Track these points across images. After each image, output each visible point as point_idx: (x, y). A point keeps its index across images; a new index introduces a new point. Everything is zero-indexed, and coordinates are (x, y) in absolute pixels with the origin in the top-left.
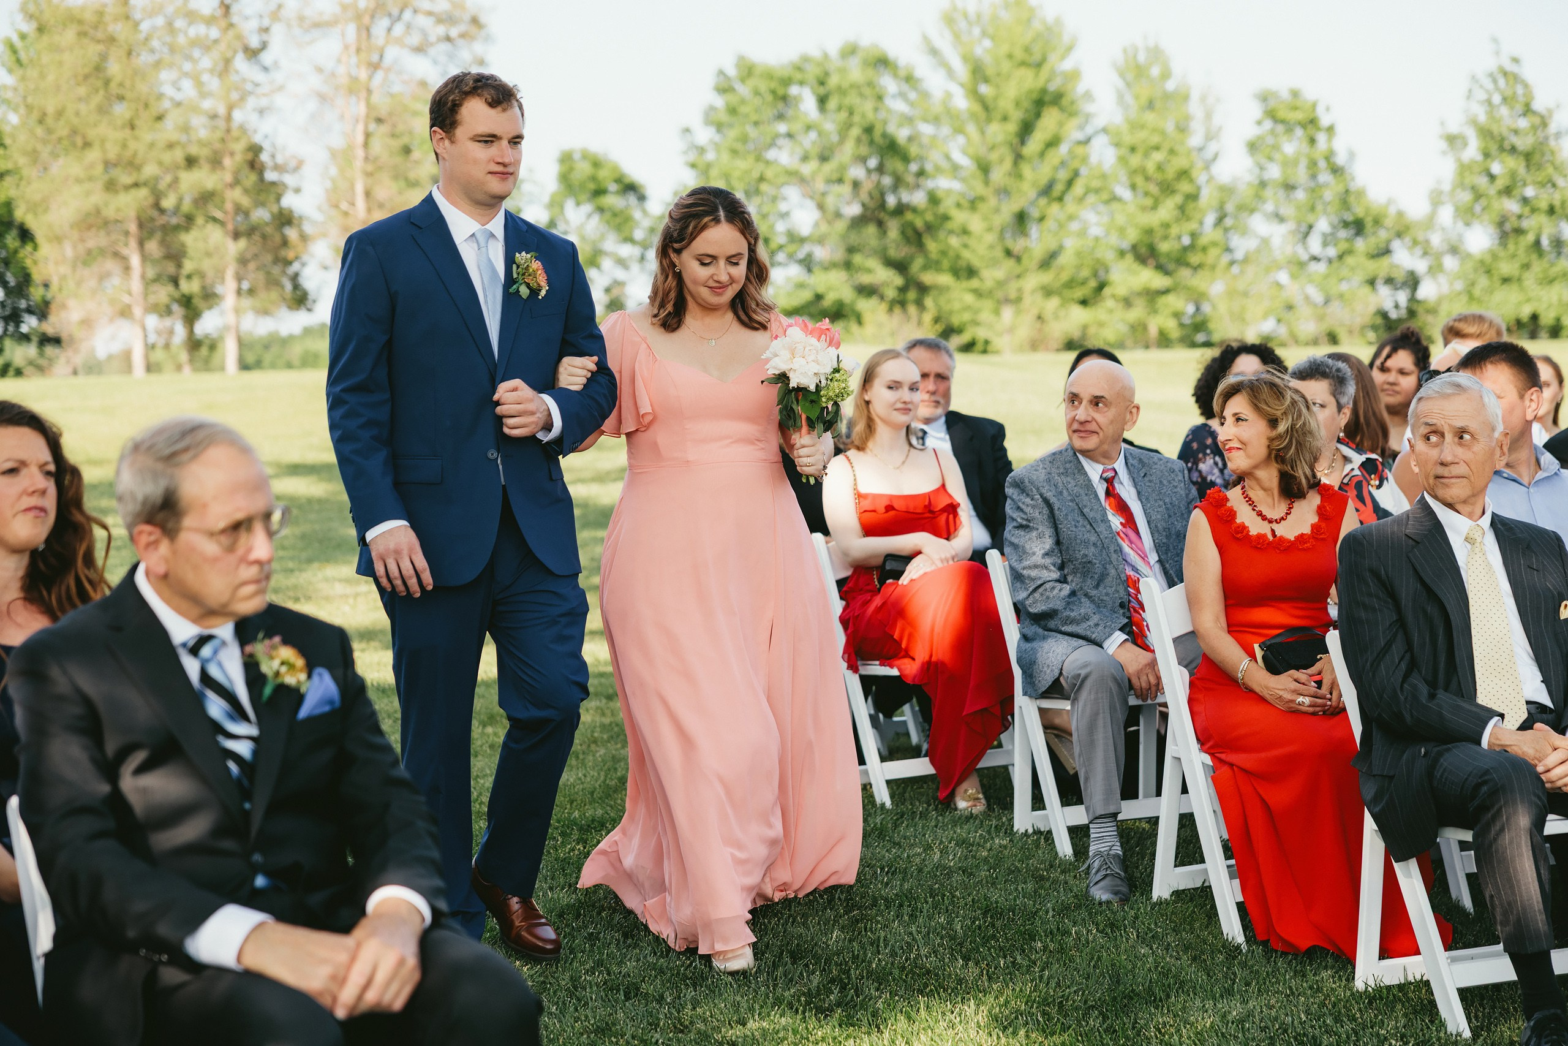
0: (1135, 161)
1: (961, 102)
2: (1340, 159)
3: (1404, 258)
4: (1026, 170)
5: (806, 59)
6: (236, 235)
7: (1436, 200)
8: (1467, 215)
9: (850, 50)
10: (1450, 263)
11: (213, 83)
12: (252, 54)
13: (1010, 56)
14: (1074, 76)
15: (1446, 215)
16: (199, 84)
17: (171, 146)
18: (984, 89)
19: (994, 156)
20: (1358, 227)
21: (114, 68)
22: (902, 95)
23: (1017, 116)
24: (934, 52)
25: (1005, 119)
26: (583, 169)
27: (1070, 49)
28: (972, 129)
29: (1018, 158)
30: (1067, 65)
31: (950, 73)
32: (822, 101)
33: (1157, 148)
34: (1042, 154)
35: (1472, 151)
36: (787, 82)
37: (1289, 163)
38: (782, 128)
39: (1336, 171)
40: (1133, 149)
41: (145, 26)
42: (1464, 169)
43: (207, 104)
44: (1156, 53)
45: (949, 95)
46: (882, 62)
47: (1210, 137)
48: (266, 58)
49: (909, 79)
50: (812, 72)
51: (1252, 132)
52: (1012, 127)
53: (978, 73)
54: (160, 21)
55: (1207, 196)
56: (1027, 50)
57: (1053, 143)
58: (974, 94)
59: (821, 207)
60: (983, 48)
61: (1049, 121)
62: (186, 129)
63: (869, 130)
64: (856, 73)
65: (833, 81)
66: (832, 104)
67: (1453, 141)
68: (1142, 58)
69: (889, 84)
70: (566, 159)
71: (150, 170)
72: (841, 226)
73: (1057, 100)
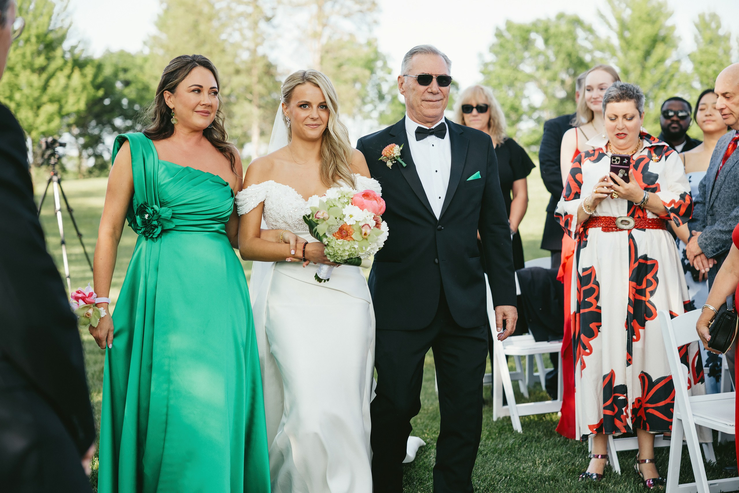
0: (702, 69)
1: (616, 41)
4: (648, 74)
5: (539, 20)
6: (260, 107)
9: (561, 16)
11: (249, 34)
12: (268, 19)
13: (640, 18)
14: (672, 28)
16: (242, 35)
17: (228, 64)
18: (627, 34)
19: (631, 67)
21: (202, 27)
22: (586, 38)
23: (643, 48)
24: (602, 16)
25: (637, 48)
27: (670, 15)
28: (620, 54)
29: (644, 68)
30: (669, 23)
31: (610, 26)
32: (546, 41)
33: (714, 62)
34: (655, 66)
36: (528, 31)
38: (526, 54)
40: (701, 63)
41: (218, 6)
43: (246, 44)
44: (714, 16)
45: (609, 37)
46: (577, 22)
48: (275, 21)
49: (590, 30)
50: (541, 26)
52: (640, 53)
53: (624, 26)
54: (224, 4)
56: (648, 14)
57: (661, 60)
58: (621, 36)
59: (545, 93)
60: (627, 14)
61: (659, 50)
62: (236, 56)
63: (569, 55)
64: (564, 27)
65: (552, 30)
66: (551, 42)
68: (707, 18)
69: (580, 33)
72: (555, 102)
73: (664, 40)
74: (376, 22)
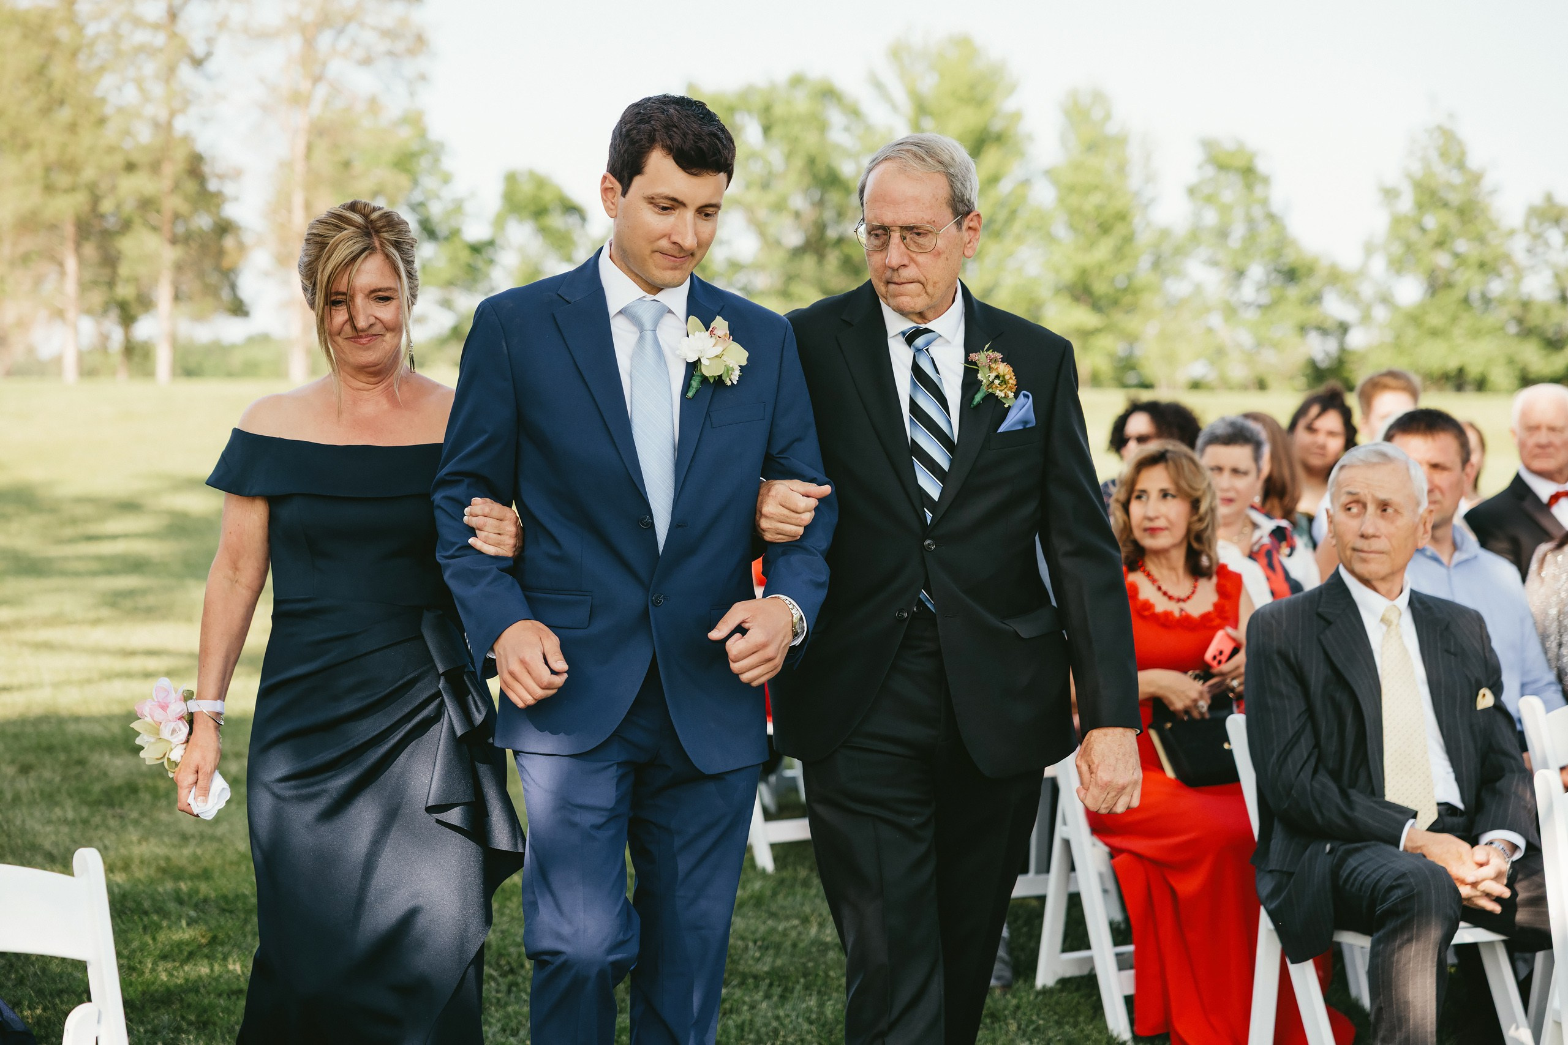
0: (1074, 200)
2: (1276, 207)
3: (1335, 307)
5: (751, 88)
6: (174, 241)
7: (1369, 249)
8: (1398, 266)
9: (797, 81)
10: (1380, 313)
11: (157, 90)
12: (197, 63)
13: (954, 93)
14: (1017, 116)
15: (1378, 266)
16: (142, 91)
17: (111, 150)
20: (1291, 275)
21: (58, 71)
22: (847, 129)
24: (878, 85)
26: (526, 188)
27: (1012, 89)
30: (1010, 105)
31: (894, 108)
32: (767, 130)
33: (1096, 187)
35: (1406, 204)
36: (731, 109)
37: (1225, 210)
39: (1271, 217)
40: (1072, 189)
41: (91, 30)
42: (1397, 221)
43: (150, 110)
44: (1099, 97)
46: (828, 94)
47: (1149, 179)
48: (211, 66)
49: (854, 113)
50: (757, 101)
51: (1192, 176)
53: (922, 108)
54: (105, 26)
55: (1144, 238)
56: (972, 87)
57: (994, 180)
59: (762, 235)
60: (928, 84)
61: (990, 159)
62: (127, 133)
63: (812, 161)
64: (802, 103)
65: (779, 110)
66: (776, 132)
67: (1390, 194)
68: (1085, 99)
69: (836, 118)
70: (511, 179)
71: (89, 174)
72: (779, 256)
73: (999, 138)
74: (423, 77)
